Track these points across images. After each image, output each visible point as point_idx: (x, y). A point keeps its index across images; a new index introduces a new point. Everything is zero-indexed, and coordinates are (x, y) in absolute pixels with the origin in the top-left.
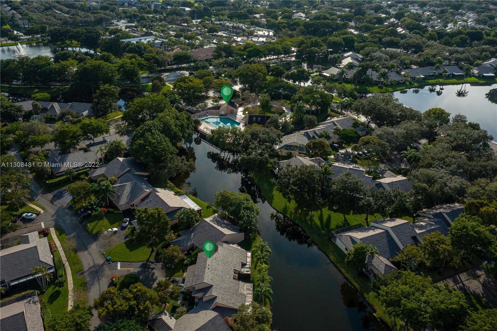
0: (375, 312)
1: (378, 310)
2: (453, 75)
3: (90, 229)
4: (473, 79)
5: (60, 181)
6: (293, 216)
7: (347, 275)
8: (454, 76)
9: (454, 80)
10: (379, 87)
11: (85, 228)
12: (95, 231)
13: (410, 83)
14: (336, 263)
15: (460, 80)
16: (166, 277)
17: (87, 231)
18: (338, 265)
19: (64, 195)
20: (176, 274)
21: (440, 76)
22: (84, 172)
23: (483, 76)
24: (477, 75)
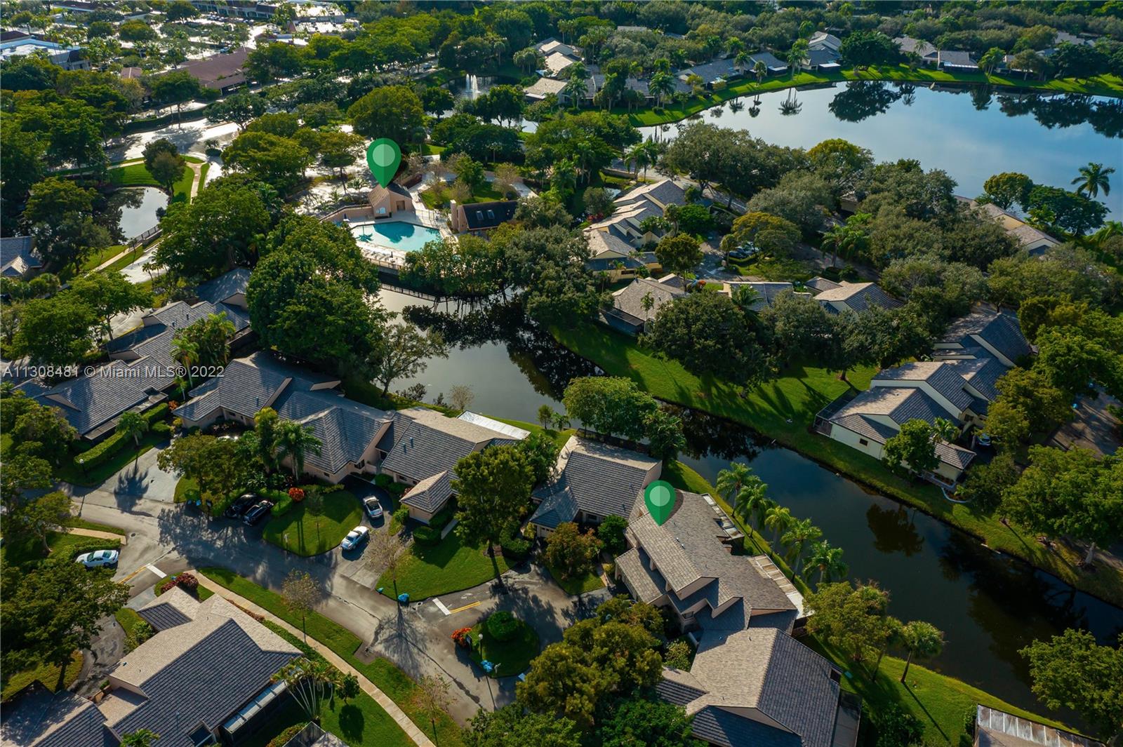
0: (984, 541)
1: (986, 537)
2: (770, 72)
3: (295, 546)
4: (805, 78)
5: (109, 450)
6: (707, 403)
7: (891, 490)
8: (771, 75)
9: (776, 83)
10: (656, 112)
11: (279, 547)
12: (312, 548)
13: (706, 97)
14: (855, 474)
15: (784, 79)
16: (569, 596)
17: (291, 552)
18: (863, 476)
19: (144, 483)
20: (586, 585)
21: (748, 77)
22: (156, 414)
23: (820, 67)
24: (810, 68)
